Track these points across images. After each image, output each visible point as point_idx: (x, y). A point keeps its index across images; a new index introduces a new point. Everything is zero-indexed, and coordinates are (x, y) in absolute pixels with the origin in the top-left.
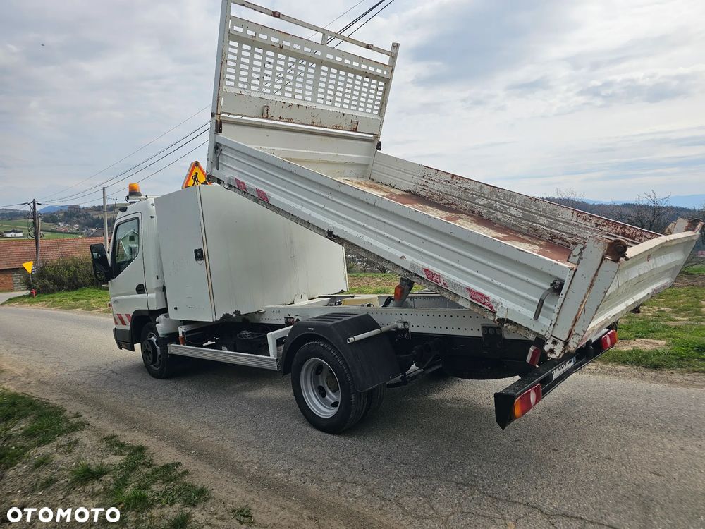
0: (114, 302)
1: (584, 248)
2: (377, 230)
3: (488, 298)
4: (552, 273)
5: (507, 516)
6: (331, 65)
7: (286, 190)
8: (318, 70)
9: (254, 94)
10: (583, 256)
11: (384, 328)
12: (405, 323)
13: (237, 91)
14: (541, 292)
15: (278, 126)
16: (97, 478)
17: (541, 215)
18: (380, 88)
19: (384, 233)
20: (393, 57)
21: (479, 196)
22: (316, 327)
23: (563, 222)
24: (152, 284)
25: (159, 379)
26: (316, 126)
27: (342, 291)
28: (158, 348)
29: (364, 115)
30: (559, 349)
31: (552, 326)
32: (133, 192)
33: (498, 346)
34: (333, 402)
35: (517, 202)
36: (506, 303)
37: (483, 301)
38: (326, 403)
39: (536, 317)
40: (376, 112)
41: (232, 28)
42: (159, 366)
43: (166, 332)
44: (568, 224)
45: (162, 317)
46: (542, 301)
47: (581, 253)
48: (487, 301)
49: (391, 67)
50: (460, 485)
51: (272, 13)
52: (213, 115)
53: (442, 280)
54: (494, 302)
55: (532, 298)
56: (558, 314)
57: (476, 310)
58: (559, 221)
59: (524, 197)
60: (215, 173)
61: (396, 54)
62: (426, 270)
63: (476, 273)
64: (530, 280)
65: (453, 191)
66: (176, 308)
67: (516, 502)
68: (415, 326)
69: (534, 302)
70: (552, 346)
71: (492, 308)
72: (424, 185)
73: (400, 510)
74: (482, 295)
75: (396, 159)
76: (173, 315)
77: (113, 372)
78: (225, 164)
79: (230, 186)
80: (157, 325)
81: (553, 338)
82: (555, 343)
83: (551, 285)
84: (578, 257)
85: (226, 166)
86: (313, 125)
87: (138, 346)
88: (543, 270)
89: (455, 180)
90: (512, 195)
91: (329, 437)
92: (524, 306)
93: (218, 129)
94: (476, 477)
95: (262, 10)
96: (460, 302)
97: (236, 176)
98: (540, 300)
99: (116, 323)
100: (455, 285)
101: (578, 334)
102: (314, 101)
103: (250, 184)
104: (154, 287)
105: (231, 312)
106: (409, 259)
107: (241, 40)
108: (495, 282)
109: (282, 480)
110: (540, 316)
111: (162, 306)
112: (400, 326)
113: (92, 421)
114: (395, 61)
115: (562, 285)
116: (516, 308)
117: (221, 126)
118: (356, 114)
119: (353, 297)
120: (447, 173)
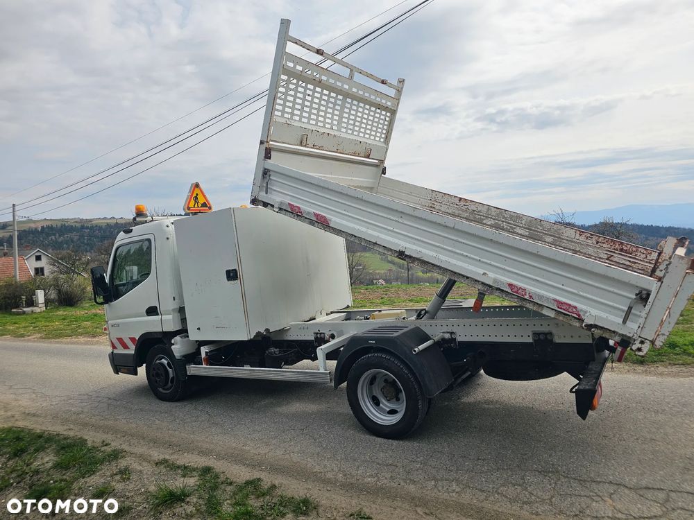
0: (112, 326)
1: (669, 264)
2: (454, 250)
3: (575, 307)
4: (638, 285)
5: (601, 494)
6: (354, 97)
7: (348, 214)
8: (344, 101)
9: (296, 124)
10: (669, 270)
11: (436, 339)
12: (452, 333)
13: (283, 121)
14: (628, 302)
15: (311, 153)
16: (183, 501)
17: (546, 234)
18: (387, 119)
19: (462, 252)
20: (399, 91)
21: (486, 217)
22: (378, 340)
23: (567, 240)
24: (167, 305)
25: (172, 402)
26: (339, 153)
27: (348, 307)
28: (170, 370)
29: (374, 143)
30: (646, 348)
31: (640, 329)
32: (140, 213)
33: (549, 350)
34: (388, 410)
35: (523, 222)
36: (594, 312)
37: (570, 310)
38: (382, 411)
39: (624, 322)
40: (382, 140)
41: (286, 63)
42: (171, 387)
43: (183, 354)
44: (572, 241)
45: (178, 338)
46: (630, 308)
47: (667, 268)
48: (574, 310)
49: (397, 100)
50: (544, 473)
51: (316, 51)
52: (262, 143)
53: (527, 293)
54: (581, 310)
55: (621, 307)
56: (646, 318)
57: (561, 318)
58: (563, 239)
59: (529, 219)
60: (263, 196)
61: (402, 88)
62: (510, 285)
63: (561, 286)
64: (616, 291)
65: (461, 212)
66: (199, 329)
67: (600, 482)
68: (463, 335)
69: (623, 311)
70: (640, 346)
71: (579, 316)
72: (431, 207)
73: (505, 499)
74: (570, 305)
75: (403, 183)
76: (194, 335)
77: (109, 399)
78: (274, 188)
79: (280, 209)
80: (173, 347)
81: (640, 339)
82: (642, 342)
83: (637, 295)
84: (664, 271)
85: (275, 190)
86: (337, 152)
87: (142, 370)
88: (631, 282)
89: (462, 203)
90: (518, 217)
91: (395, 443)
92: (610, 313)
93: (268, 155)
94: (553, 465)
95: (309, 48)
96: (545, 312)
97: (288, 200)
98: (629, 307)
99: (114, 347)
100: (541, 297)
101: (663, 334)
102: (339, 130)
103: (306, 208)
104: (172, 308)
105: (262, 331)
106: (492, 275)
107: (291, 74)
108: (581, 293)
109: (376, 484)
110: (628, 322)
111: (178, 327)
112: (447, 336)
113: (125, 447)
114: (400, 95)
115: (648, 295)
116: (604, 315)
117: (270, 153)
118: (369, 141)
119: (380, 311)
120: (455, 197)
